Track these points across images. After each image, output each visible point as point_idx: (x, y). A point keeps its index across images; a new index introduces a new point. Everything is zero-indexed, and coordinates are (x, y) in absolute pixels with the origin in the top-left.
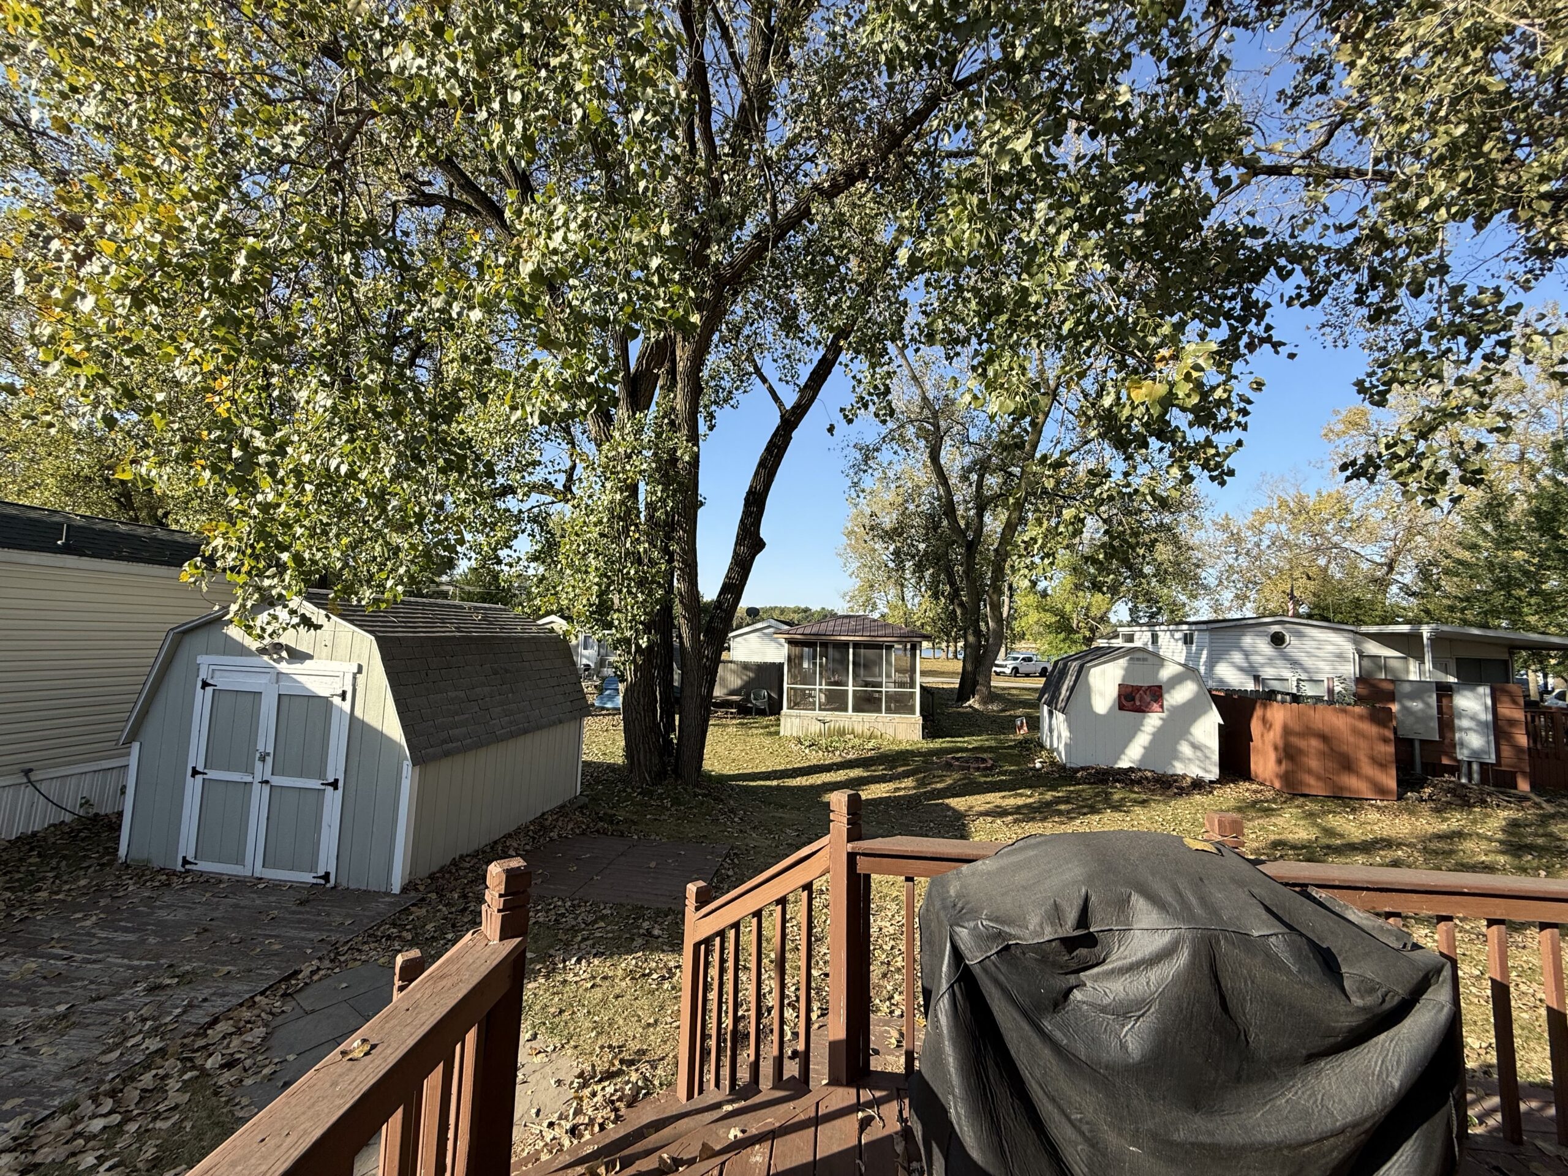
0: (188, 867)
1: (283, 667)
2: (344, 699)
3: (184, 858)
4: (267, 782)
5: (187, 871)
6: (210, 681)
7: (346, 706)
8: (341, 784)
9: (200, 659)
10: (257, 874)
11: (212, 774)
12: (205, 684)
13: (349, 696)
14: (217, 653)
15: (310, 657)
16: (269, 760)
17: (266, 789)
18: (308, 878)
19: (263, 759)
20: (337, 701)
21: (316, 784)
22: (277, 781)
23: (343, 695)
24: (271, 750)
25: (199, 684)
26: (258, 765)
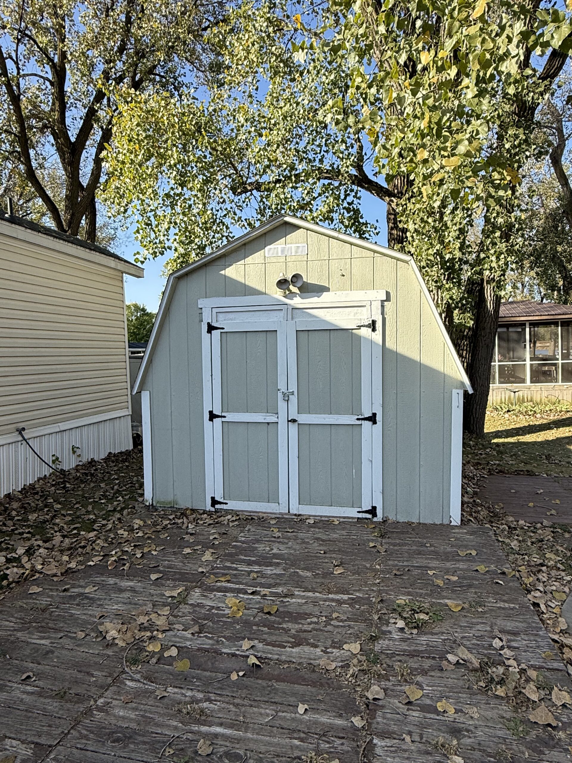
0: (217, 506)
1: (297, 302)
2: (374, 330)
3: (213, 499)
4: (294, 421)
5: (217, 511)
6: (214, 324)
7: (377, 337)
8: (379, 418)
9: (201, 303)
10: (293, 511)
11: (230, 417)
12: (211, 328)
13: (379, 325)
14: (217, 295)
15: (327, 289)
16: (294, 399)
17: (294, 428)
18: (353, 513)
19: (287, 398)
20: (366, 332)
21: (351, 420)
22: (303, 419)
23: (373, 326)
24: (293, 387)
25: (205, 328)
26: (282, 405)
